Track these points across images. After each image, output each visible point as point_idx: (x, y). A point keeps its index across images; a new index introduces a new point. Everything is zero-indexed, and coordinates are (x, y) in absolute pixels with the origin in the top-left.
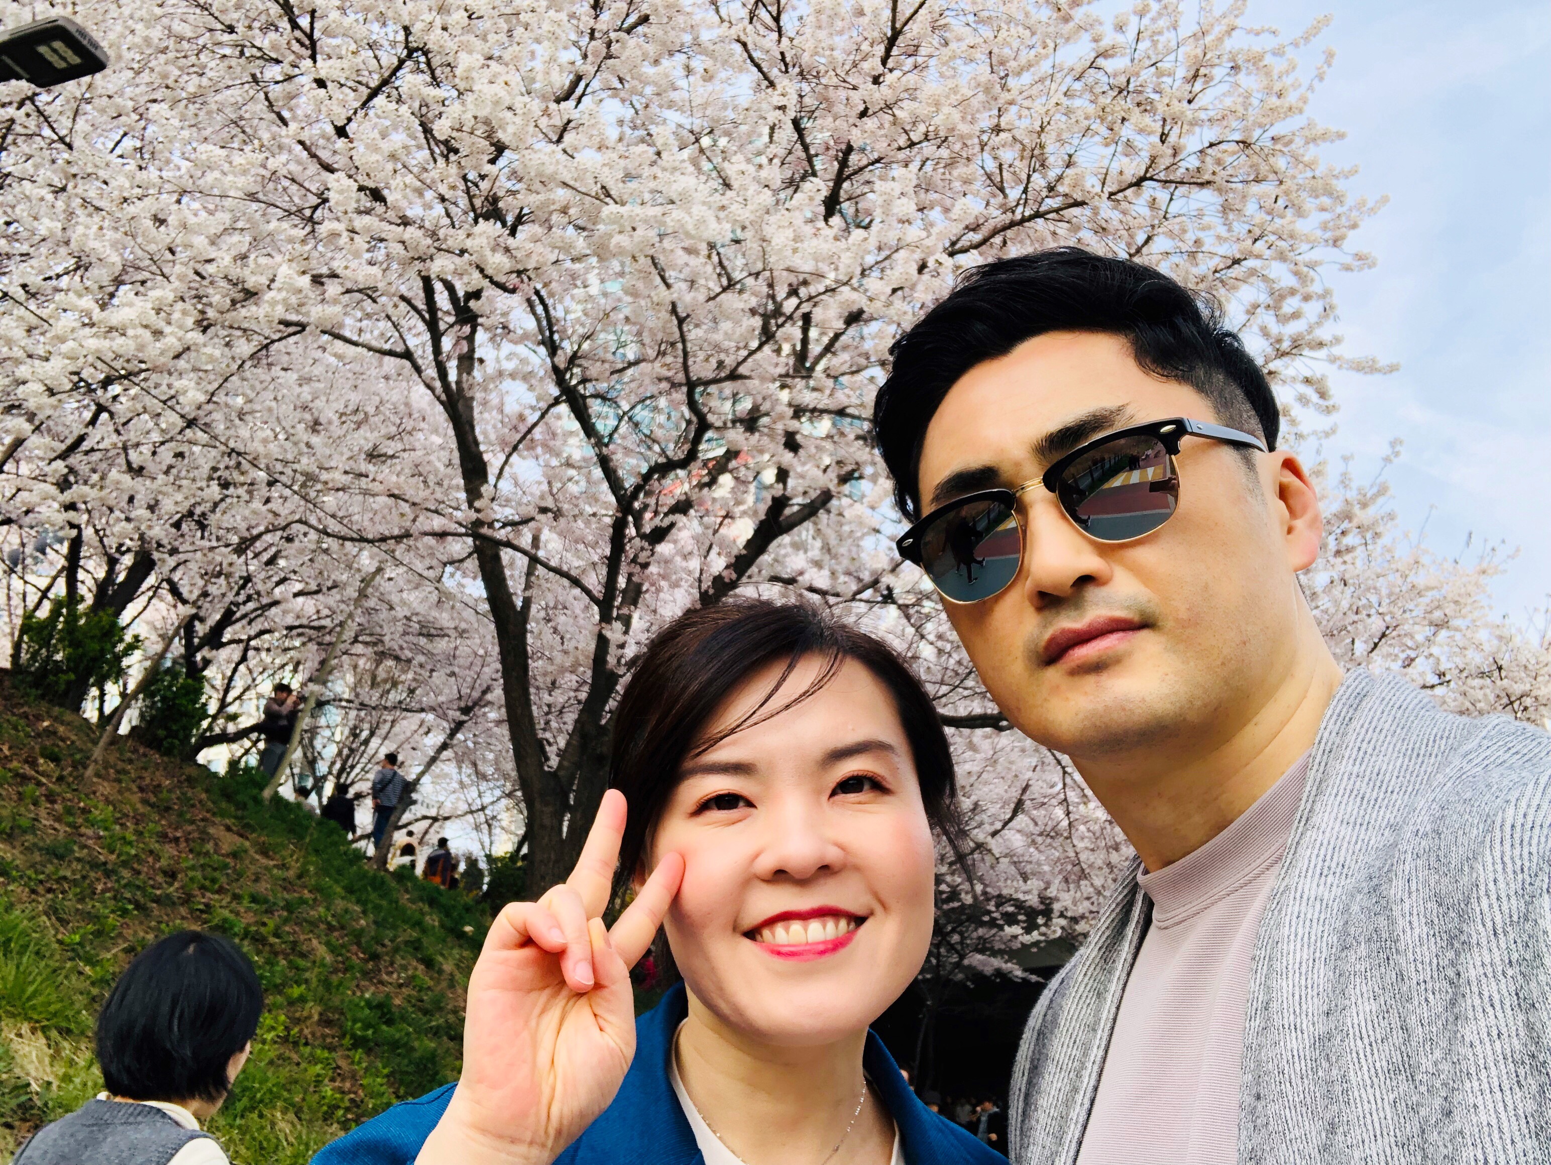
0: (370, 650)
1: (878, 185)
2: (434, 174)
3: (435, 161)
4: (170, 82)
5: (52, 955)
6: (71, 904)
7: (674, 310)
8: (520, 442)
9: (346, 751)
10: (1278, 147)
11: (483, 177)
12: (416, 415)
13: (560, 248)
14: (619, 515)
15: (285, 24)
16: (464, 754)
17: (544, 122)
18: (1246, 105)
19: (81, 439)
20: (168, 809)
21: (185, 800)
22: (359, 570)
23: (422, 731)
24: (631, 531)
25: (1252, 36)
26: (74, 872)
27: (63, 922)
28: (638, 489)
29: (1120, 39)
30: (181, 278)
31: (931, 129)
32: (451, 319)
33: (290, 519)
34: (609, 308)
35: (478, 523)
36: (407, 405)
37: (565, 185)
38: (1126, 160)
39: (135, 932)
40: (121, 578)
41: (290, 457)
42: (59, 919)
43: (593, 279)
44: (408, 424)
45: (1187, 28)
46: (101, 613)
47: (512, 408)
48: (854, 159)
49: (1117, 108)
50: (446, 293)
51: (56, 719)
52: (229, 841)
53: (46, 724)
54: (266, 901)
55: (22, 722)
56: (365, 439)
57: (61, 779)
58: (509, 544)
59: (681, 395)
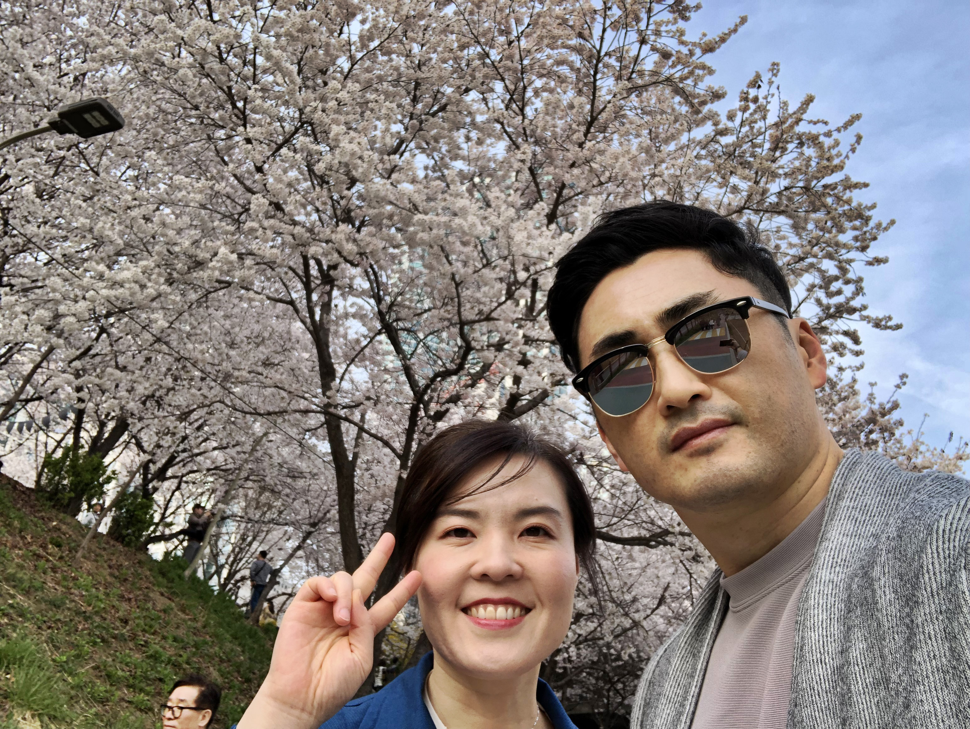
0: (256, 485)
1: (580, 208)
2: (314, 195)
3: (314, 188)
4: (159, 138)
5: (48, 669)
6: (61, 637)
7: (453, 278)
8: (356, 356)
9: (237, 550)
10: (827, 191)
11: (342, 198)
12: (293, 340)
13: (386, 240)
14: (415, 402)
15: (229, 106)
16: (311, 553)
17: (380, 166)
18: (808, 166)
19: (89, 348)
20: (125, 580)
21: (136, 575)
22: (253, 434)
23: (284, 539)
24: (422, 413)
25: (811, 125)
26: (65, 617)
27: (57, 648)
28: (427, 387)
29: (730, 124)
30: (159, 254)
31: (613, 175)
32: (318, 282)
33: (214, 400)
34: (414, 276)
35: (328, 405)
36: (289, 332)
37: (391, 203)
38: (731, 196)
39: (101, 657)
40: (106, 435)
41: (216, 362)
42: (54, 646)
43: (405, 259)
44: (288, 345)
45: (772, 118)
46: (93, 456)
47: (352, 336)
48: (565, 192)
49: (728, 166)
50: (316, 267)
51: (60, 521)
52: (162, 602)
53: (54, 523)
54: (183, 641)
55: (40, 521)
56: (263, 352)
57: (61, 558)
58: (346, 419)
59: (455, 330)
